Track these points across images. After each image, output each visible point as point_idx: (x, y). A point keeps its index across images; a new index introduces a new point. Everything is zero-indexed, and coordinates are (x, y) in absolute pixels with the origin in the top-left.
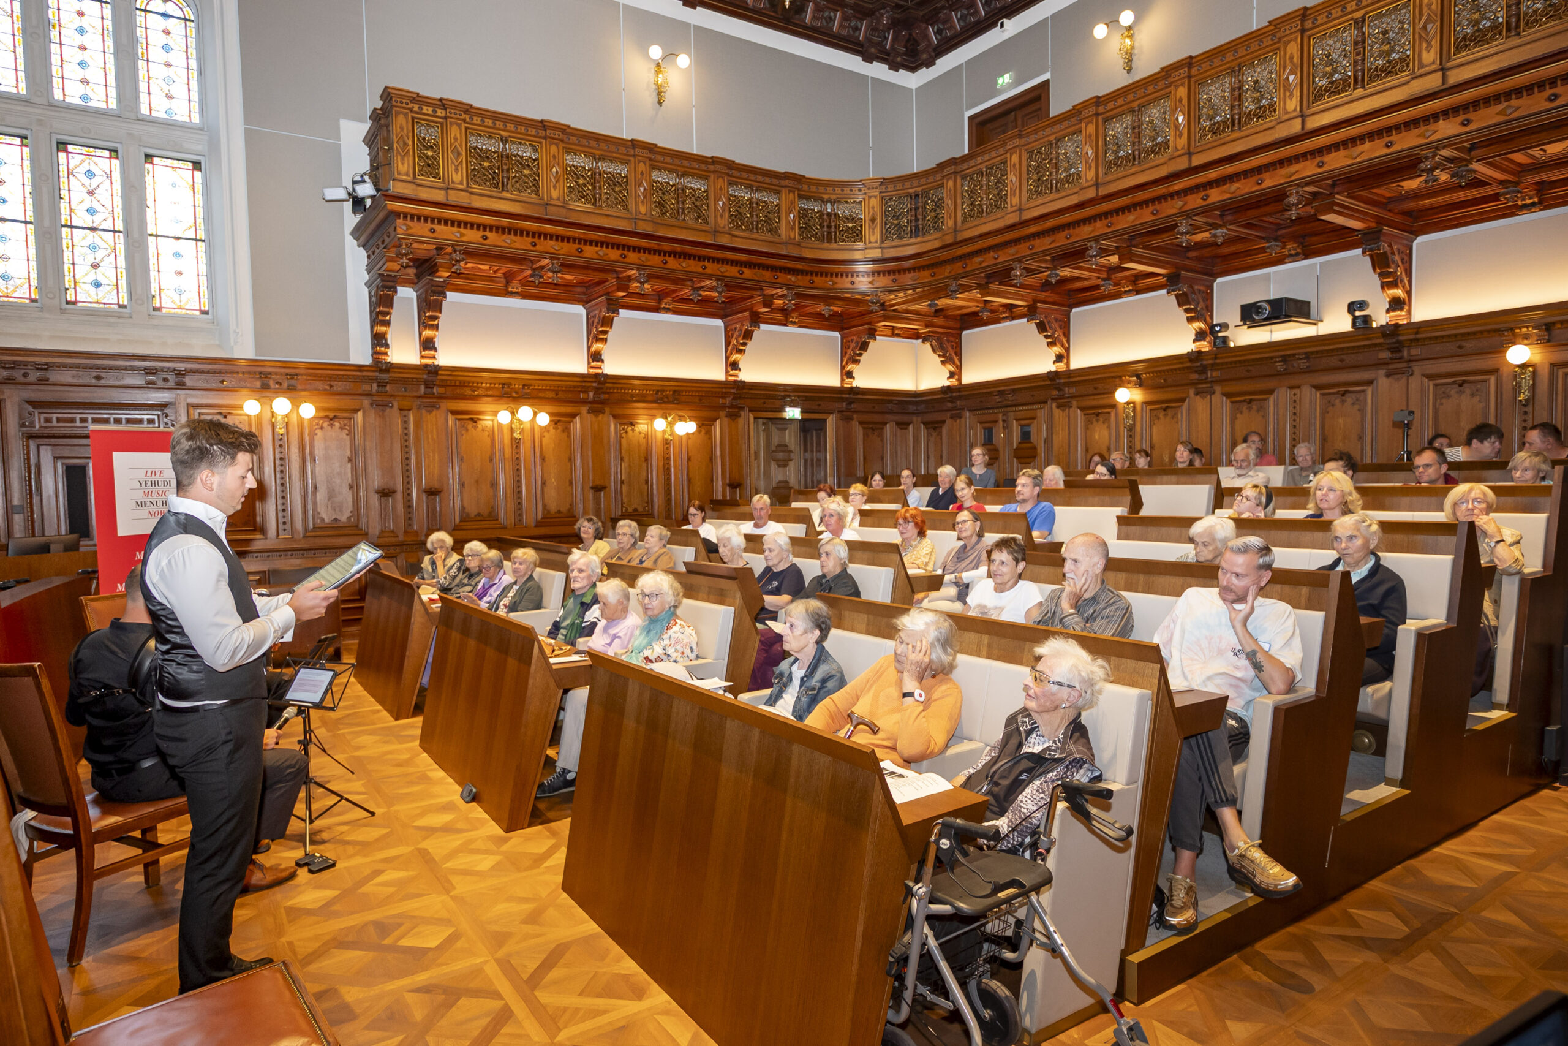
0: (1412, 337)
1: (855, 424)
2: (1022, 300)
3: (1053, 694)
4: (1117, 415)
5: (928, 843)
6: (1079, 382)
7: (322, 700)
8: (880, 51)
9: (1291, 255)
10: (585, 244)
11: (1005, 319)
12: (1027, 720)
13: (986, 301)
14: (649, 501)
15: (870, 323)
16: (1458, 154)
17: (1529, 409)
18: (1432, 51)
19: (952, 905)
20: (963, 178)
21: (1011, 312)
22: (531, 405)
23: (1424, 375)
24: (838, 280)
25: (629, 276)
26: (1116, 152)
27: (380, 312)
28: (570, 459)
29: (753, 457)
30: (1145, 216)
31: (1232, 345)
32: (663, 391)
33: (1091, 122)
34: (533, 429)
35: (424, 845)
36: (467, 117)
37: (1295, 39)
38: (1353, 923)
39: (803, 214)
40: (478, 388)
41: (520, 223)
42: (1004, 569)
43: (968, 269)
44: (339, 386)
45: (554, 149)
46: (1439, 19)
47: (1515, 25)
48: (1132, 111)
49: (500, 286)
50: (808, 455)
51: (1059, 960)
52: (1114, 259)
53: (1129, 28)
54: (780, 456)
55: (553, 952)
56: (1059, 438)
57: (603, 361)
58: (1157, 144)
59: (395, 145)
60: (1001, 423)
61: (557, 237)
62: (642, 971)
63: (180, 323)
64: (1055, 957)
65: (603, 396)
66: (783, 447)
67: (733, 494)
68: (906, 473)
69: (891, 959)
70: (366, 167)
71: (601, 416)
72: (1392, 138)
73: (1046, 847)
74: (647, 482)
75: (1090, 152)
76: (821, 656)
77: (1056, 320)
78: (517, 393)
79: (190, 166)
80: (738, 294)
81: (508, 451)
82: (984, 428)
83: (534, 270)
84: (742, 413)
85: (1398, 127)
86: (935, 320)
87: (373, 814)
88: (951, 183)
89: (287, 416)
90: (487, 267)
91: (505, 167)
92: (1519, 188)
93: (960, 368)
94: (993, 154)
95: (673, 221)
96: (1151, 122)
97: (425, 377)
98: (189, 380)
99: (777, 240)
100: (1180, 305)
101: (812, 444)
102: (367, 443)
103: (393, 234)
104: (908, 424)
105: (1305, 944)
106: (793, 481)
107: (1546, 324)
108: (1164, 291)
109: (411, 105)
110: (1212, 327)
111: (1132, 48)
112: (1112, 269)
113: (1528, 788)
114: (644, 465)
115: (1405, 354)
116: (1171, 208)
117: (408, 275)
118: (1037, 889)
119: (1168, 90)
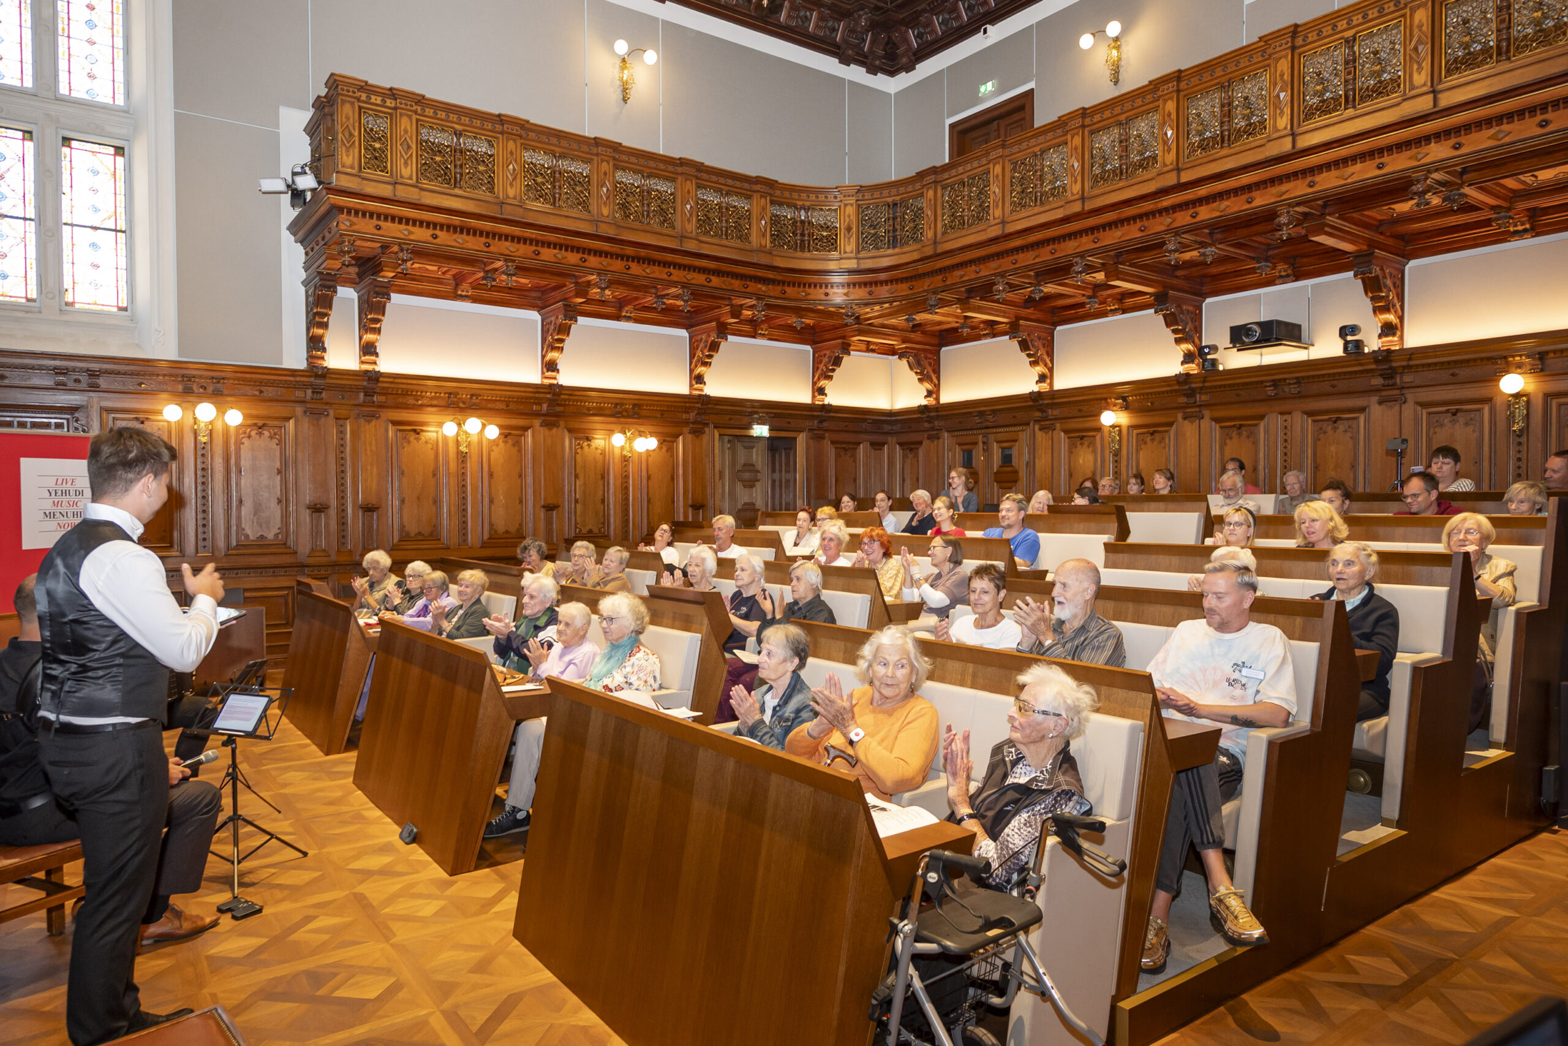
0: (1404, 363)
1: (827, 443)
2: (1003, 317)
3: (1039, 724)
4: (1102, 438)
5: (914, 878)
6: (1063, 403)
7: (256, 728)
8: (857, 54)
9: (1281, 277)
10: (543, 246)
11: (985, 336)
12: (1013, 750)
13: (966, 317)
14: (605, 522)
15: (844, 337)
16: (1447, 177)
17: (1524, 439)
18: (1423, 73)
19: (939, 944)
20: (944, 188)
21: (992, 330)
22: (479, 417)
23: (1417, 403)
24: (812, 290)
25: (589, 282)
26: (1103, 166)
27: (317, 314)
28: (520, 476)
29: (717, 477)
30: (1132, 233)
31: (1221, 368)
32: (622, 404)
33: (1077, 134)
34: (480, 443)
35: (361, 889)
36: (419, 108)
37: (1286, 57)
38: (1350, 969)
39: (775, 220)
40: (422, 397)
41: (473, 222)
42: (986, 598)
43: (949, 282)
44: (270, 392)
45: (511, 145)
46: (1429, 41)
47: (1505, 49)
48: (1120, 124)
49: (449, 289)
50: (776, 476)
51: (1049, 1003)
52: (1100, 276)
53: (1116, 39)
54: (747, 476)
55: (505, 1001)
56: (1043, 462)
57: (558, 371)
58: (1144, 159)
59: (340, 136)
60: (981, 445)
61: (514, 238)
62: (602, 1022)
63: (95, 320)
64: (1044, 1001)
65: (559, 409)
66: (749, 466)
67: (695, 516)
68: (880, 496)
69: (874, 1002)
70: (307, 158)
71: (555, 430)
72: (1384, 160)
73: (1035, 883)
74: (603, 501)
75: (1076, 165)
76: (796, 684)
77: (1039, 338)
78: (464, 403)
79: (112, 150)
80: (705, 303)
81: (453, 466)
82: (964, 451)
83: (487, 272)
84: (707, 429)
85: (1389, 149)
86: (912, 336)
87: (305, 854)
88: (931, 193)
89: (211, 423)
90: (435, 268)
91: (458, 163)
92: (1510, 214)
93: (938, 386)
94: (975, 164)
95: (637, 225)
96: (1139, 136)
97: (365, 383)
98: (102, 382)
99: (747, 246)
100: (1168, 325)
101: (781, 465)
102: (300, 455)
103: (334, 230)
104: (883, 444)
105: (1300, 991)
106: (759, 503)
107: (1539, 353)
108: (1152, 311)
109: (358, 94)
110: (1201, 349)
111: (1120, 59)
112: (1098, 287)
113: (1527, 832)
114: (601, 483)
115: (1398, 380)
116: (1158, 225)
117: (349, 273)
118: (1026, 928)
119: (1156, 104)
